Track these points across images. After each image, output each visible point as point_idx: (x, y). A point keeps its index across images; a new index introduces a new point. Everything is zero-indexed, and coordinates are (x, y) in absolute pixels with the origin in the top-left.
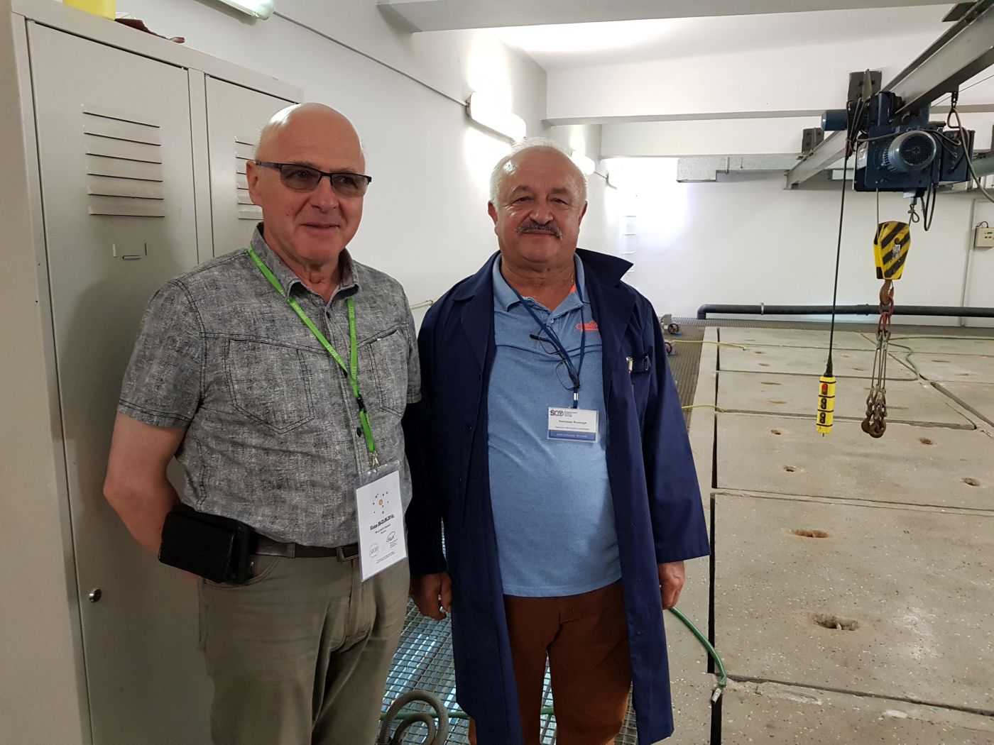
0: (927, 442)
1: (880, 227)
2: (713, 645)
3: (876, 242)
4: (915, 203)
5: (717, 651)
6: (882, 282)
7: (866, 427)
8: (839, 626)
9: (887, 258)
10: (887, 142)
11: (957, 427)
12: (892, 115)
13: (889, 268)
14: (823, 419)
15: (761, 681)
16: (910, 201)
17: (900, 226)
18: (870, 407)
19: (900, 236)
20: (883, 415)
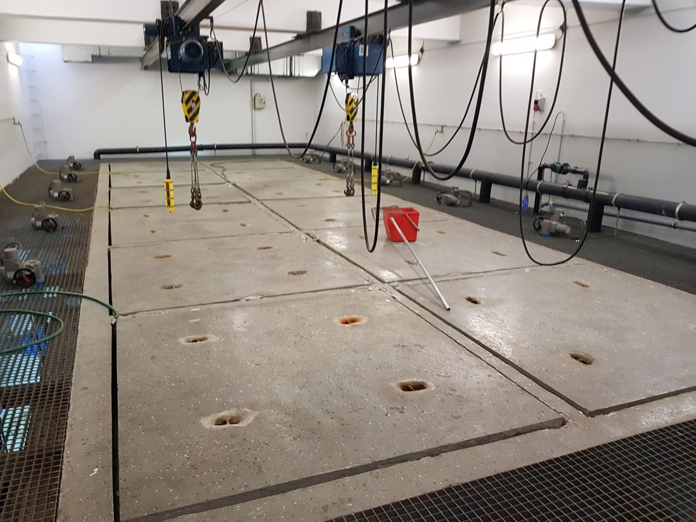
0: (225, 211)
1: (183, 93)
2: (112, 305)
3: (182, 101)
4: (200, 80)
5: (114, 307)
6: (189, 124)
7: (192, 205)
8: (174, 287)
9: (190, 110)
10: (179, 46)
11: (241, 203)
12: (181, 29)
13: (192, 116)
14: (169, 203)
15: (136, 313)
16: (197, 79)
17: (194, 93)
18: (193, 193)
19: (195, 98)
20: (200, 197)
